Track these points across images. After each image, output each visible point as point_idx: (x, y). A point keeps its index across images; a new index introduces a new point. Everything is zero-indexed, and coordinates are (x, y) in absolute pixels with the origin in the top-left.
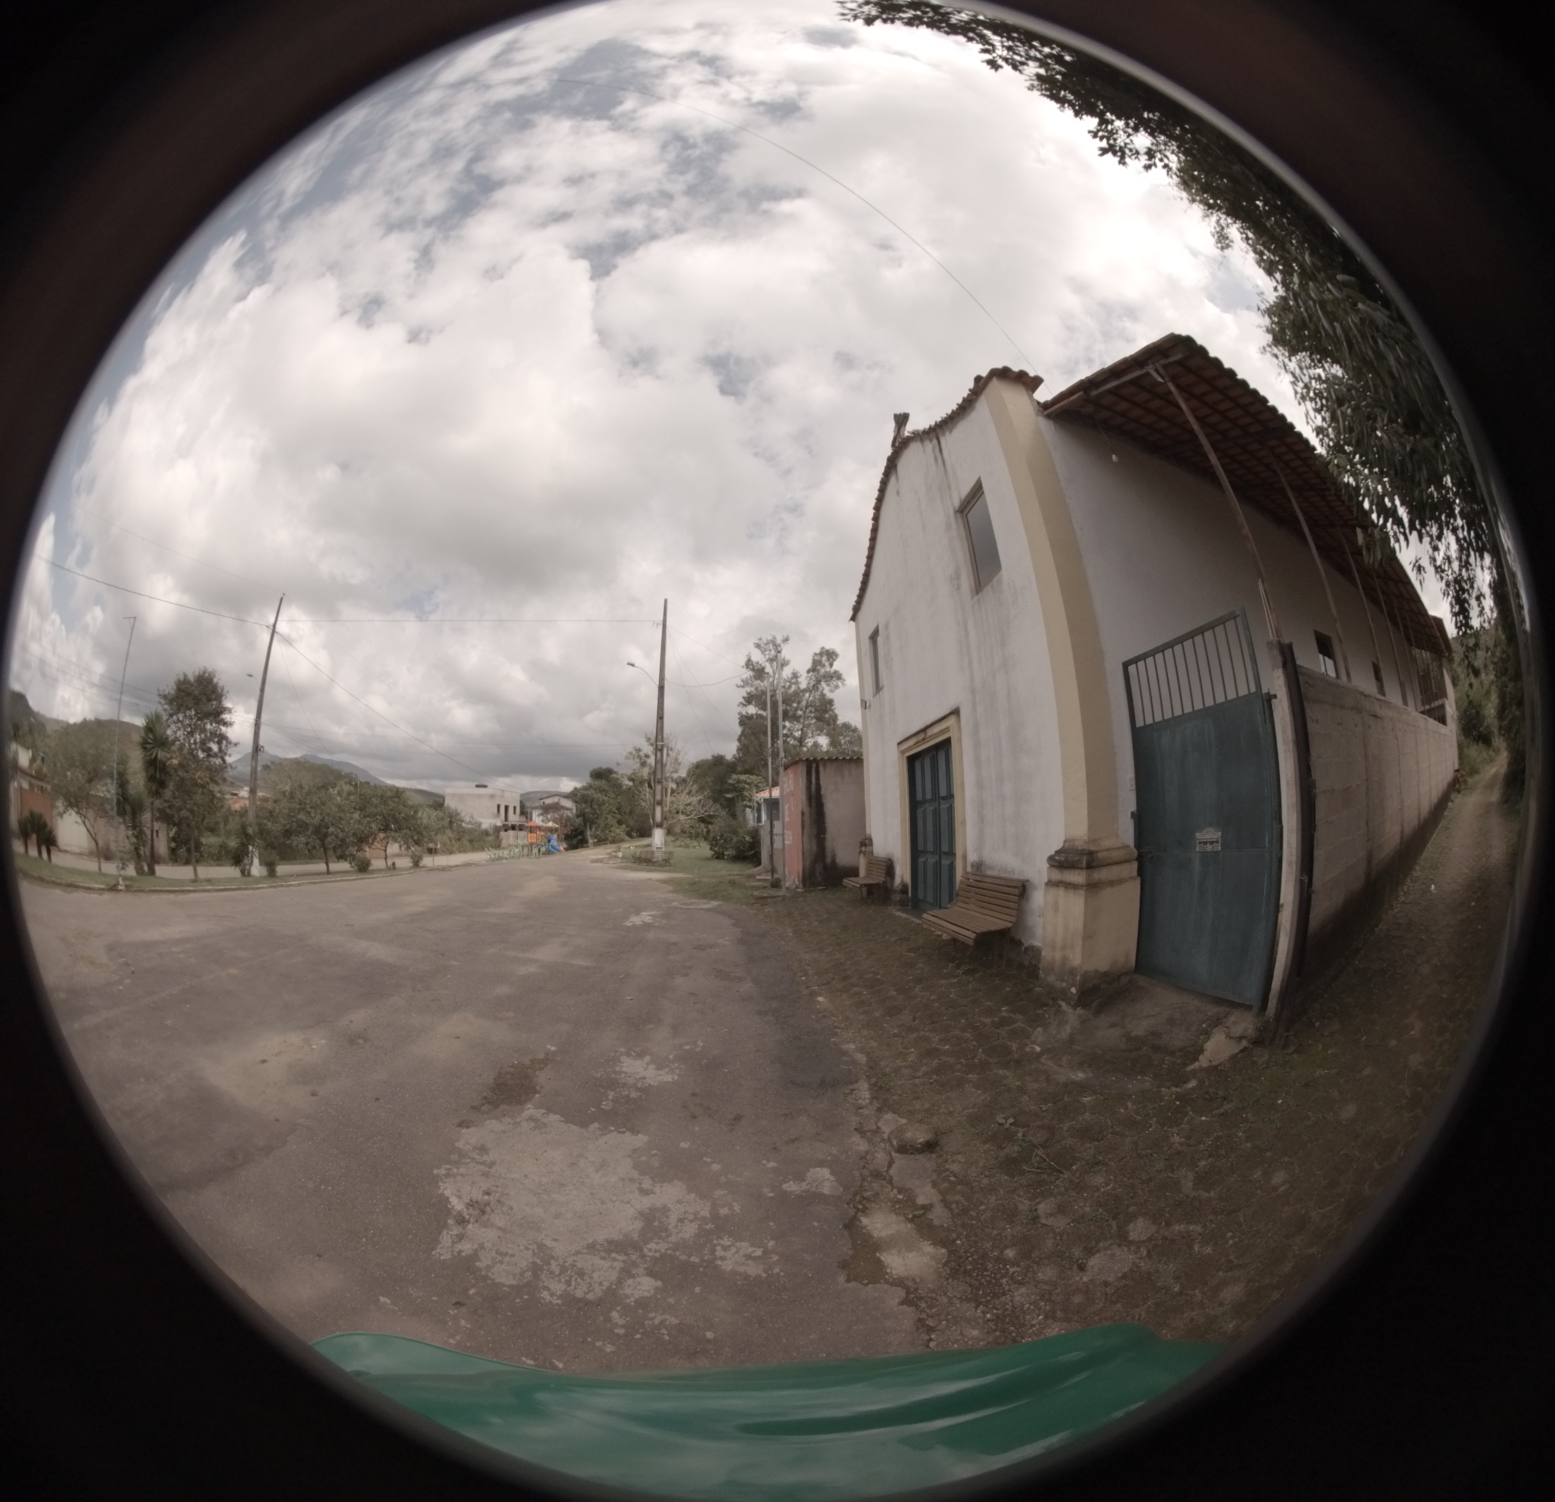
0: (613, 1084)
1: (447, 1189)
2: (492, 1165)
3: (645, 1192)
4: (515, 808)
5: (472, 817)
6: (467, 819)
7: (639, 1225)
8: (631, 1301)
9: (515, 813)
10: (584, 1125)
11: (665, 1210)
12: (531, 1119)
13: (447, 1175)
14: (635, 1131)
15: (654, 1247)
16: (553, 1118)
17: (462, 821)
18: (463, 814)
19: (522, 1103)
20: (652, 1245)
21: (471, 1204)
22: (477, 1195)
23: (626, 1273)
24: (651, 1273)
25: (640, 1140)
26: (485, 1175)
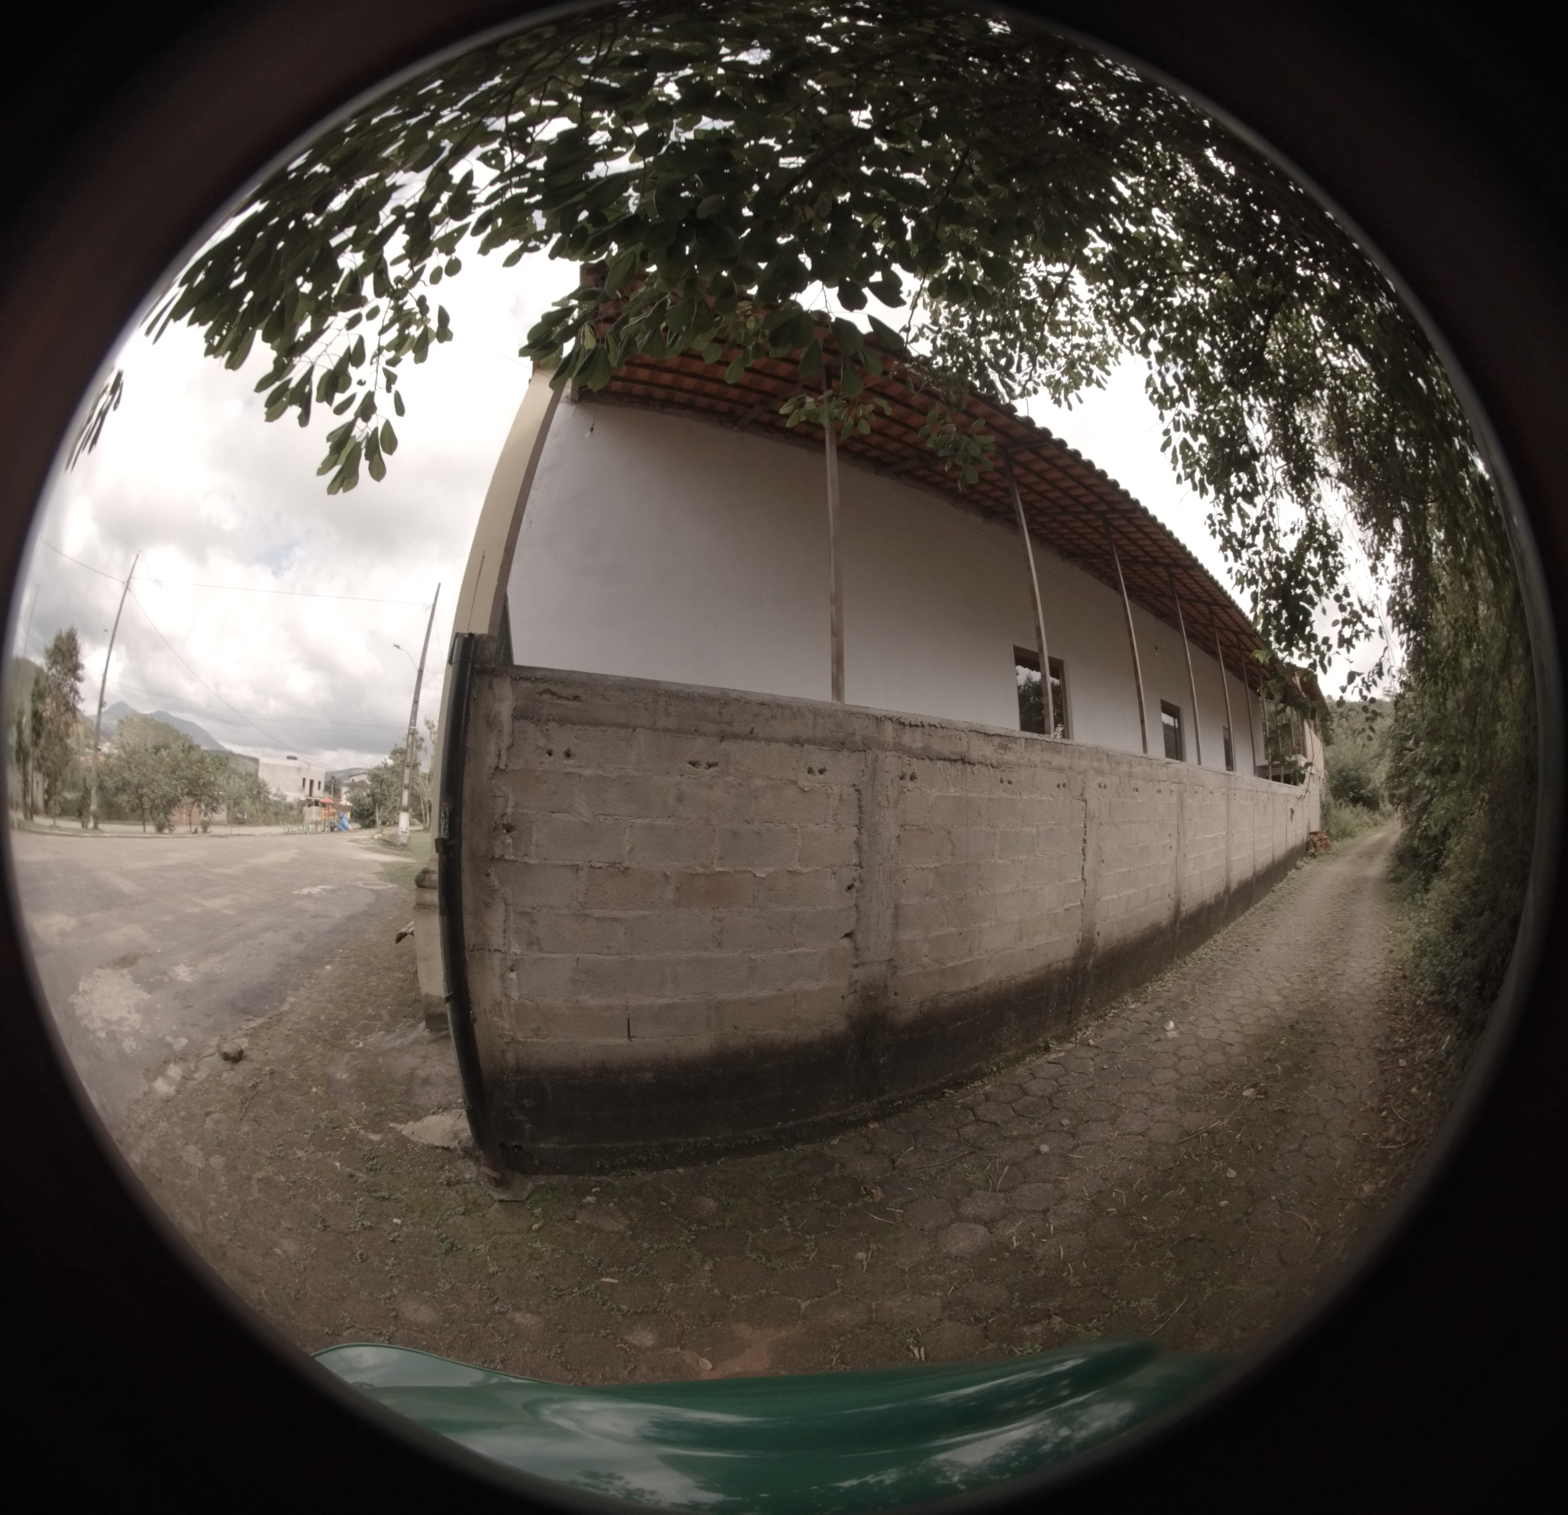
0: (165, 973)
2: (98, 982)
3: (130, 1012)
10: (136, 983)
12: (123, 975)
16: (130, 977)
17: (269, 793)
19: (126, 967)
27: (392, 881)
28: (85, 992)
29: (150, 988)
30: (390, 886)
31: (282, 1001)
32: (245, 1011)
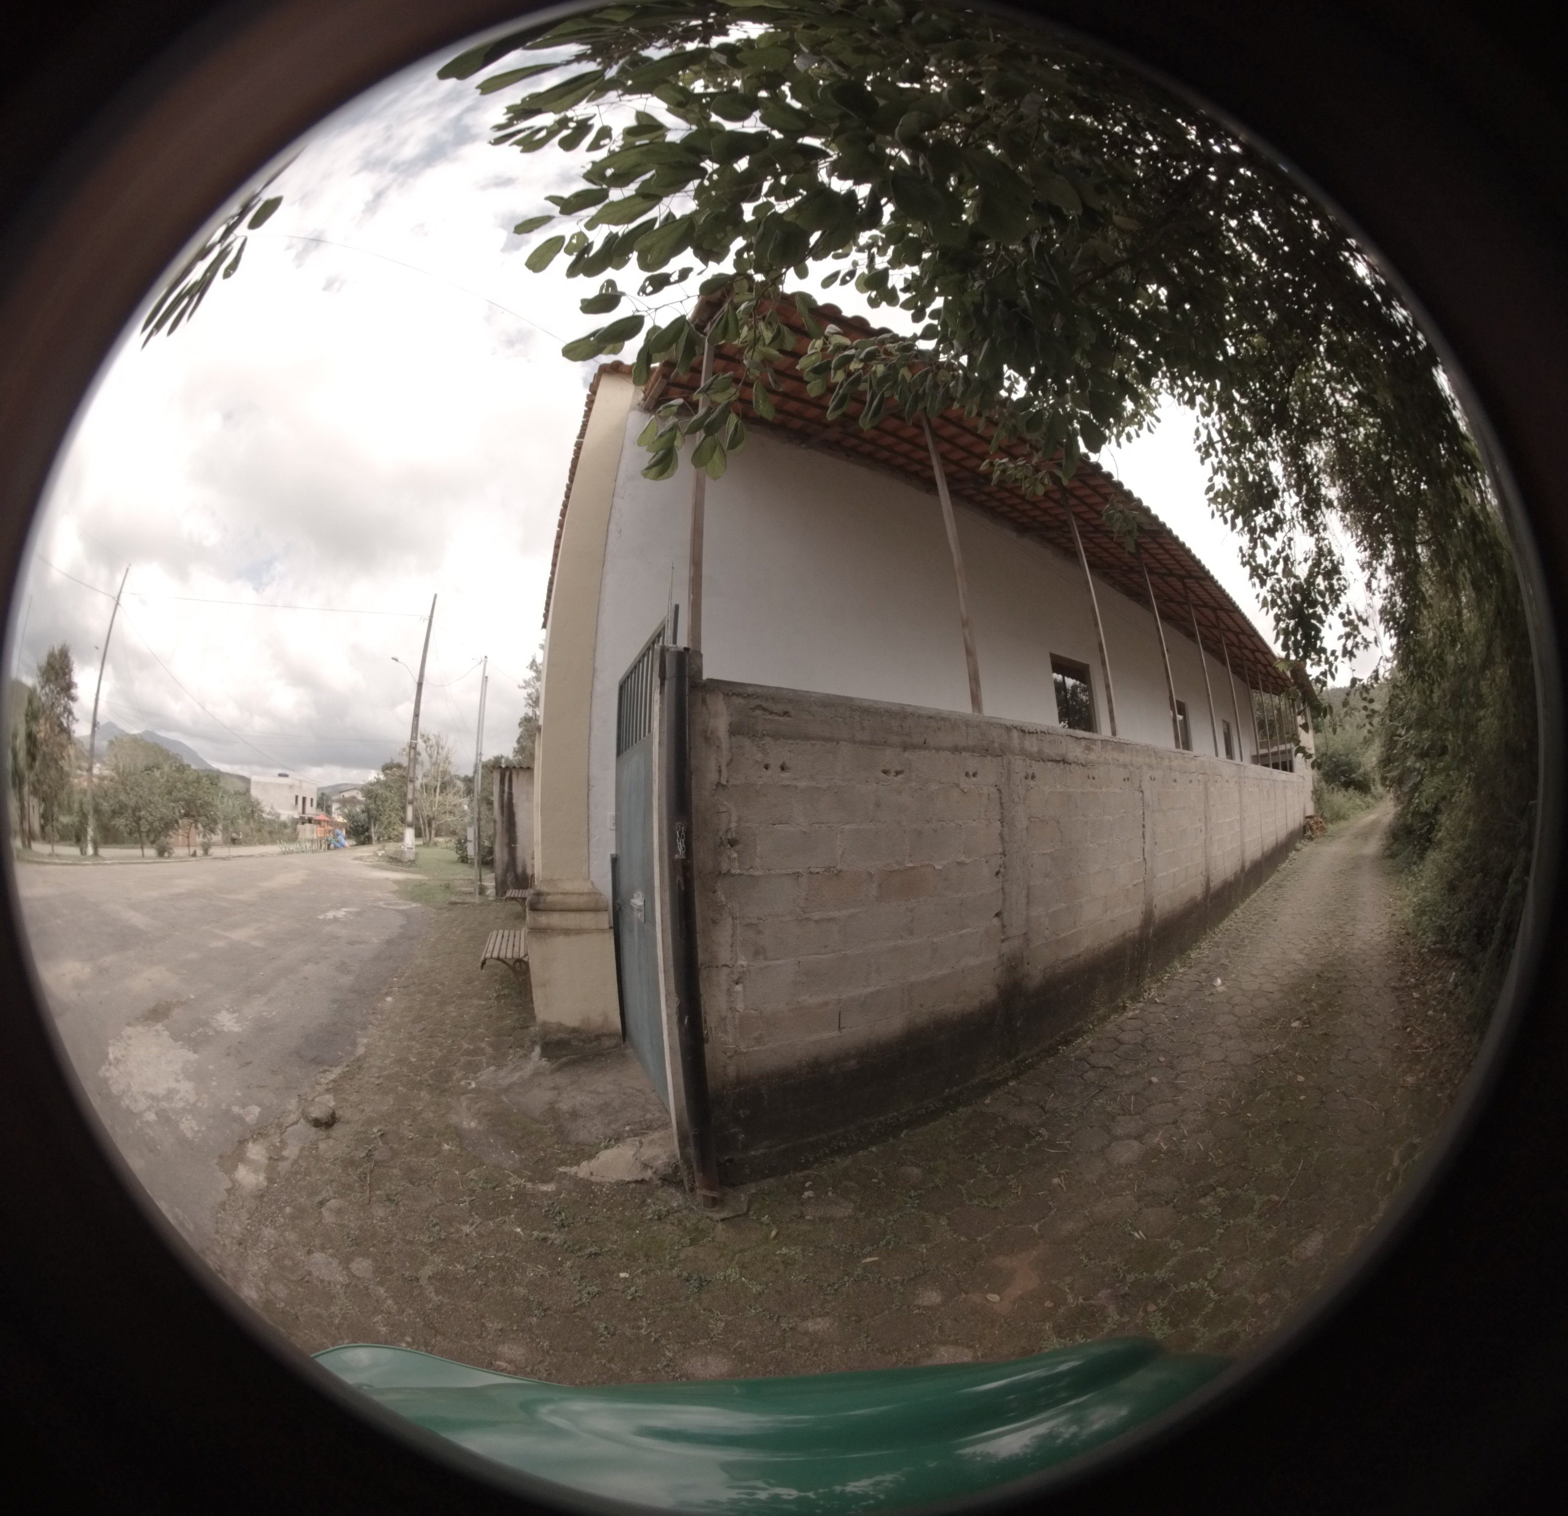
0: (206, 1024)
1: (111, 1050)
2: (129, 1045)
3: (177, 1081)
4: (312, 800)
5: (272, 808)
6: (267, 809)
7: (165, 1092)
8: (144, 1120)
9: (312, 805)
10: (176, 1040)
11: (178, 1092)
12: (157, 1031)
13: (113, 1044)
14: (195, 1052)
15: (164, 1104)
16: (166, 1033)
17: (262, 811)
18: (263, 804)
19: (158, 1022)
20: (163, 1103)
21: (116, 1059)
22: (119, 1056)
23: (149, 1109)
24: (157, 1114)
25: (193, 1056)
26: (125, 1049)
27: (413, 899)
28: (118, 1061)
29: (195, 1044)
30: (414, 905)
31: (354, 1044)
32: (317, 1061)
